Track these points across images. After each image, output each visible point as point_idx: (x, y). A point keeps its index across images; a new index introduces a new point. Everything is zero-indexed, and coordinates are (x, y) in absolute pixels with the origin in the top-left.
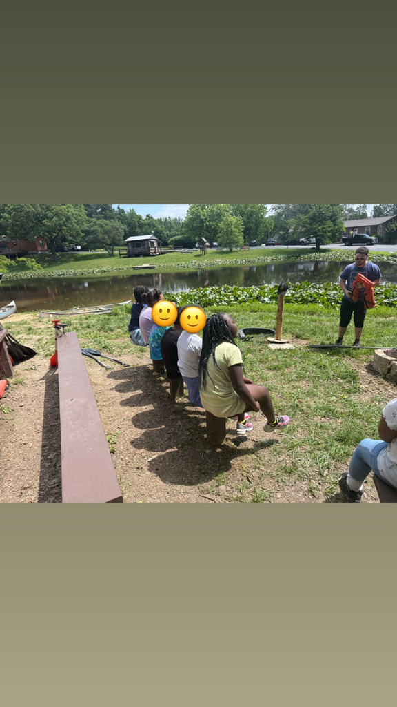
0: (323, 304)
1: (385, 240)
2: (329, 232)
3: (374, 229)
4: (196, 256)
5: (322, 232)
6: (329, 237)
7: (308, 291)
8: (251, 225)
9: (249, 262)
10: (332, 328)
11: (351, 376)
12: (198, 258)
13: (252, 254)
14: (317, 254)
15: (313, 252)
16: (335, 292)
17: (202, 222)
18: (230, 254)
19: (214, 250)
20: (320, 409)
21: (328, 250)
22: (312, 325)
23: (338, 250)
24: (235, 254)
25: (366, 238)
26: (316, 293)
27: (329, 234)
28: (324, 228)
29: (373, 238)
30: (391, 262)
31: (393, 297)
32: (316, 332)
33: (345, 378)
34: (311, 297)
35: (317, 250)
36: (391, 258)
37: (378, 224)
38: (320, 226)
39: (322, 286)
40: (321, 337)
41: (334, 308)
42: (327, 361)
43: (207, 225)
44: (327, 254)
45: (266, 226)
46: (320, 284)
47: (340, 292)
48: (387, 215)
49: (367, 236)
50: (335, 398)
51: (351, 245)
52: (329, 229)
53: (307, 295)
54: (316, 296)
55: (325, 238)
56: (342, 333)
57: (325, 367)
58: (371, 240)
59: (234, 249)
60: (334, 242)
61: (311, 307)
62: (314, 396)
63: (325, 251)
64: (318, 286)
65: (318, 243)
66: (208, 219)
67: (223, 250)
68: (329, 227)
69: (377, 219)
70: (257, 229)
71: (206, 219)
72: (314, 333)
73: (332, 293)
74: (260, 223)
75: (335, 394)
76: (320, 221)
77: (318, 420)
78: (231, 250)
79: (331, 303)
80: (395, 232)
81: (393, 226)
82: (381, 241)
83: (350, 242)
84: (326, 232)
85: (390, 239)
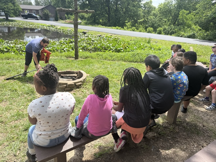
0: (14, 52)
2: (12, 10)
3: (37, 11)
5: (8, 9)
6: (12, 13)
7: (4, 45)
10: (20, 66)
11: (31, 92)
14: (8, 23)
15: (5, 21)
16: (20, 45)
20: (13, 116)
21: (15, 21)
22: (7, 66)
23: (20, 21)
25: (34, 16)
26: (9, 46)
27: (13, 11)
28: (8, 7)
29: (38, 16)
30: (48, 29)
31: (50, 47)
32: (10, 71)
33: (28, 94)
34: (6, 48)
35: (7, 20)
36: (48, 27)
37: (38, 9)
38: (5, 5)
39: (12, 42)
40: (13, 73)
41: (21, 54)
42: (17, 86)
44: (14, 23)
46: (11, 41)
47: (23, 45)
48: (42, 6)
49: (35, 15)
50: (23, 106)
51: (27, 19)
52: (12, 8)
53: (3, 48)
54: (9, 48)
55: (10, 14)
56: (26, 69)
57: (16, 90)
60: (17, 16)
61: (7, 55)
62: (10, 109)
63: (12, 21)
64: (10, 42)
65: (7, 15)
68: (11, 7)
69: (37, 6)
72: (9, 71)
73: (19, 46)
75: (23, 104)
76: (4, 2)
77: (13, 124)
79: (19, 52)
80: (48, 15)
81: (45, 11)
82: (42, 18)
83: (26, 17)
84: (10, 10)
85: (46, 18)
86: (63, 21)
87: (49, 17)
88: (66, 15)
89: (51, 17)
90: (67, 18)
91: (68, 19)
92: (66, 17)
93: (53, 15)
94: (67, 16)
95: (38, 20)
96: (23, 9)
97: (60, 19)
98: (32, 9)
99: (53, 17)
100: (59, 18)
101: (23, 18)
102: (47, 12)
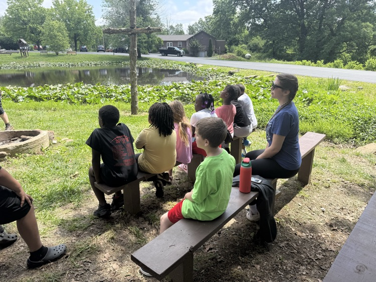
1: (190, 53)
3: (184, 43)
4: (16, 58)
8: (80, 31)
9: (72, 65)
12: (18, 60)
13: (79, 59)
17: (25, 23)
18: (56, 57)
19: (39, 52)
21: (149, 59)
23: (158, 59)
24: (61, 57)
25: (176, 50)
27: (146, 45)
29: (182, 51)
35: (139, 58)
36: (183, 66)
43: (30, 27)
45: (96, 34)
49: (178, 49)
51: (166, 55)
52: (144, 41)
58: (180, 52)
59: (60, 53)
63: (146, 59)
65: (139, 51)
66: (32, 21)
67: (48, 53)
68: (144, 39)
70: (86, 35)
71: (29, 21)
74: (88, 30)
78: (57, 54)
80: (197, 47)
81: (194, 42)
82: (187, 54)
83: (165, 53)
84: (142, 43)
85: (194, 52)
86: (218, 56)
87: (198, 52)
88: (226, 46)
89: (203, 51)
90: (228, 50)
91: (230, 52)
92: (226, 50)
93: (205, 47)
94: (228, 48)
95: (182, 56)
96: (165, 42)
97: (216, 53)
98: (177, 40)
99: (205, 51)
100: (214, 52)
101: (161, 55)
102: (196, 43)
